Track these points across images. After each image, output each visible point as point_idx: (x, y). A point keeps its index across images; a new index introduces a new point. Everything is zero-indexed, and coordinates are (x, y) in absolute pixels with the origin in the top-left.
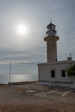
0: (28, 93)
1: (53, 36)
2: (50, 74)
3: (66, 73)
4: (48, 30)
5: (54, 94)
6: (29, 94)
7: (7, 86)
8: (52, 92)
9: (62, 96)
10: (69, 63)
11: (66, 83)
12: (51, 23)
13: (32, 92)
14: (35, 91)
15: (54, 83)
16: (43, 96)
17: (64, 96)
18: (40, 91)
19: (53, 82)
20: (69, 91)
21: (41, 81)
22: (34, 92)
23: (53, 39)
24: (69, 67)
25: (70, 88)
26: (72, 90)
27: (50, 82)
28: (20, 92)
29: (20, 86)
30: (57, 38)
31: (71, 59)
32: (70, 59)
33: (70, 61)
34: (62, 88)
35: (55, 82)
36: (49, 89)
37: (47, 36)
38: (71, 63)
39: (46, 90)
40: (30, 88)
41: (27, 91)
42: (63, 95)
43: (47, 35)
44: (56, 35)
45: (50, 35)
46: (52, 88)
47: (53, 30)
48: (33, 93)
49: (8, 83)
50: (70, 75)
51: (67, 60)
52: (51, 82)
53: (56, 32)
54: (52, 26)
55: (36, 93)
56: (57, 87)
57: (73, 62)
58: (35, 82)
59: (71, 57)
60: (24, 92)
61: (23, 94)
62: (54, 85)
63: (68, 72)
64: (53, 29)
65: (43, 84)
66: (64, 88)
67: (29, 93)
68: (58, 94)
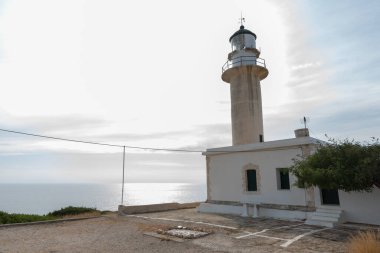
0: (176, 236)
1: (250, 67)
2: (241, 180)
3: (293, 179)
4: (234, 48)
5: (258, 243)
6: (180, 240)
7: (115, 216)
8: (249, 234)
9: (282, 248)
10: (300, 146)
11: (291, 208)
12: (242, 27)
13: (188, 233)
14: (199, 233)
15: (255, 208)
16: (224, 246)
17: (287, 249)
18: (213, 233)
19: (252, 206)
20: (302, 233)
21: (215, 202)
22: (195, 233)
23: (249, 76)
24: (301, 159)
25: (307, 222)
26: (313, 231)
27: (242, 205)
28: (153, 234)
29: (154, 217)
30: (263, 72)
31: (307, 135)
32: (302, 133)
33: (303, 141)
34: (281, 222)
35: (258, 207)
36: (241, 227)
37: (231, 67)
38: (307, 145)
39: (232, 231)
40: (183, 224)
41: (174, 232)
42: (285, 245)
43: (230, 63)
44: (259, 62)
45: (239, 64)
46: (249, 223)
47: (248, 49)
48: (191, 238)
49: (117, 209)
50: (306, 184)
51: (294, 136)
52: (245, 206)
53: (257, 54)
54: (246, 35)
55: (201, 236)
56: (264, 220)
57: (312, 144)
58: (198, 204)
59: (306, 130)
60: (165, 234)
61: (163, 240)
62: (255, 216)
63: (298, 175)
64: (247, 45)
65: (222, 212)
66: (287, 222)
67: (180, 237)
68: (268, 242)
